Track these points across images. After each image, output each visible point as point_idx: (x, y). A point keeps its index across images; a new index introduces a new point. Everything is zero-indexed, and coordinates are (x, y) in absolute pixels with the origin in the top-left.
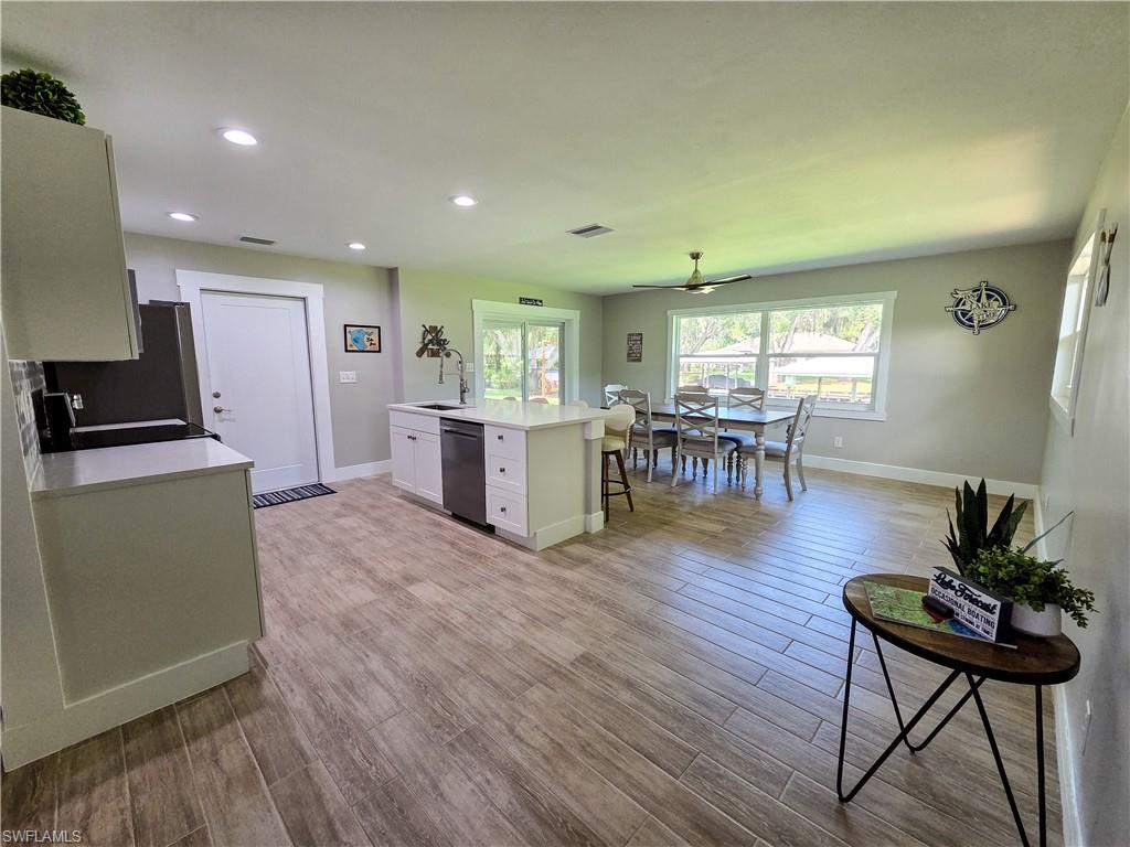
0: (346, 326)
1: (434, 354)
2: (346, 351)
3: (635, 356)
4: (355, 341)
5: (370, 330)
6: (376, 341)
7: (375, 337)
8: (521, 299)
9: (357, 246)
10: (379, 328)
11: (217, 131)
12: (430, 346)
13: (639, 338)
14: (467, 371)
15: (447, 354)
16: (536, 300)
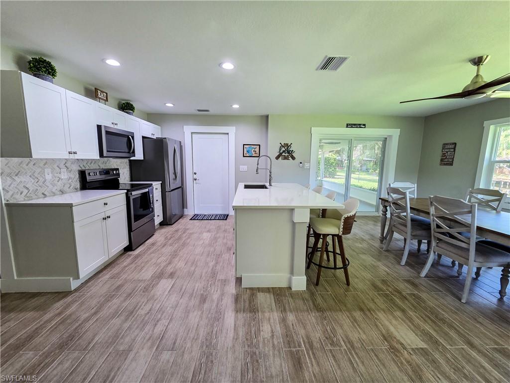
0: (244, 145)
1: (286, 158)
2: (244, 156)
3: (447, 160)
4: (248, 152)
5: (255, 146)
6: (258, 152)
7: (257, 150)
8: (347, 125)
9: (236, 106)
10: (259, 145)
11: (103, 60)
12: (283, 154)
13: (453, 146)
14: (305, 167)
15: (293, 158)
16: (360, 125)
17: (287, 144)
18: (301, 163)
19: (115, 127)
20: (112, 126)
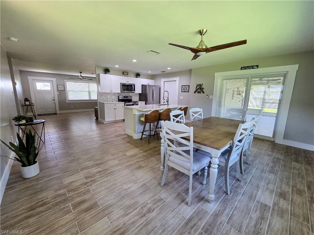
0: (182, 86)
1: (199, 92)
4: (184, 89)
5: (187, 86)
6: (188, 89)
7: (188, 88)
8: (242, 68)
10: (189, 86)
12: (198, 90)
14: (210, 98)
15: (203, 92)
16: (253, 66)
17: (200, 84)
18: (207, 95)
19: (128, 83)
20: (127, 83)
